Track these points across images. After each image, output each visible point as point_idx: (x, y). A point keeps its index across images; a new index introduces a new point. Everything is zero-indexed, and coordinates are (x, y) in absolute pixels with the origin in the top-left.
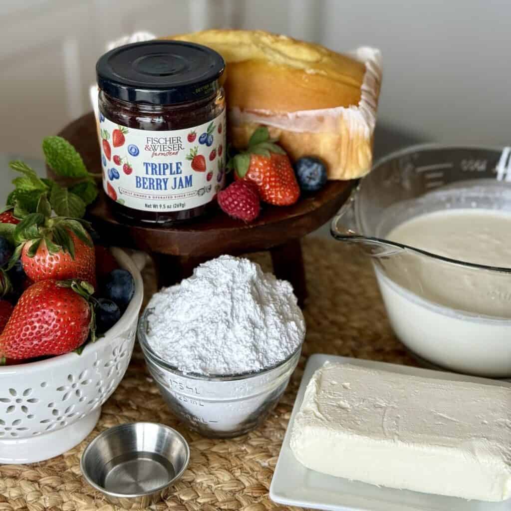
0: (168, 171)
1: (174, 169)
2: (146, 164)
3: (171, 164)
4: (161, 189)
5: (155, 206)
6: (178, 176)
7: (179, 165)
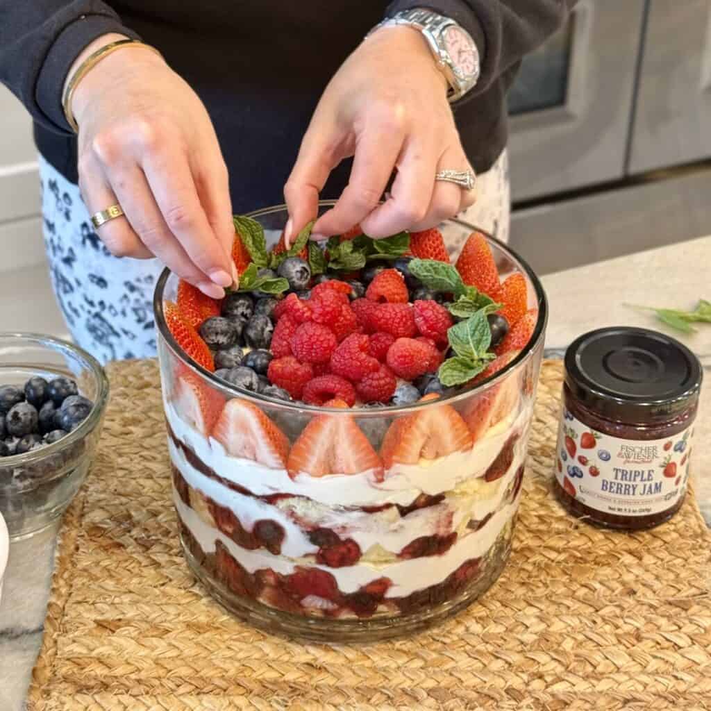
0: (638, 479)
1: (646, 476)
2: (617, 470)
3: (643, 472)
4: (629, 494)
5: (619, 510)
6: (648, 483)
7: (651, 473)
